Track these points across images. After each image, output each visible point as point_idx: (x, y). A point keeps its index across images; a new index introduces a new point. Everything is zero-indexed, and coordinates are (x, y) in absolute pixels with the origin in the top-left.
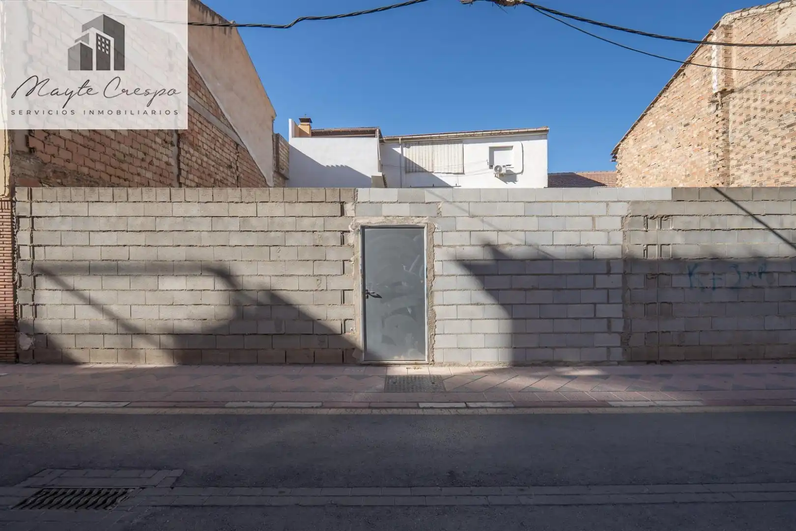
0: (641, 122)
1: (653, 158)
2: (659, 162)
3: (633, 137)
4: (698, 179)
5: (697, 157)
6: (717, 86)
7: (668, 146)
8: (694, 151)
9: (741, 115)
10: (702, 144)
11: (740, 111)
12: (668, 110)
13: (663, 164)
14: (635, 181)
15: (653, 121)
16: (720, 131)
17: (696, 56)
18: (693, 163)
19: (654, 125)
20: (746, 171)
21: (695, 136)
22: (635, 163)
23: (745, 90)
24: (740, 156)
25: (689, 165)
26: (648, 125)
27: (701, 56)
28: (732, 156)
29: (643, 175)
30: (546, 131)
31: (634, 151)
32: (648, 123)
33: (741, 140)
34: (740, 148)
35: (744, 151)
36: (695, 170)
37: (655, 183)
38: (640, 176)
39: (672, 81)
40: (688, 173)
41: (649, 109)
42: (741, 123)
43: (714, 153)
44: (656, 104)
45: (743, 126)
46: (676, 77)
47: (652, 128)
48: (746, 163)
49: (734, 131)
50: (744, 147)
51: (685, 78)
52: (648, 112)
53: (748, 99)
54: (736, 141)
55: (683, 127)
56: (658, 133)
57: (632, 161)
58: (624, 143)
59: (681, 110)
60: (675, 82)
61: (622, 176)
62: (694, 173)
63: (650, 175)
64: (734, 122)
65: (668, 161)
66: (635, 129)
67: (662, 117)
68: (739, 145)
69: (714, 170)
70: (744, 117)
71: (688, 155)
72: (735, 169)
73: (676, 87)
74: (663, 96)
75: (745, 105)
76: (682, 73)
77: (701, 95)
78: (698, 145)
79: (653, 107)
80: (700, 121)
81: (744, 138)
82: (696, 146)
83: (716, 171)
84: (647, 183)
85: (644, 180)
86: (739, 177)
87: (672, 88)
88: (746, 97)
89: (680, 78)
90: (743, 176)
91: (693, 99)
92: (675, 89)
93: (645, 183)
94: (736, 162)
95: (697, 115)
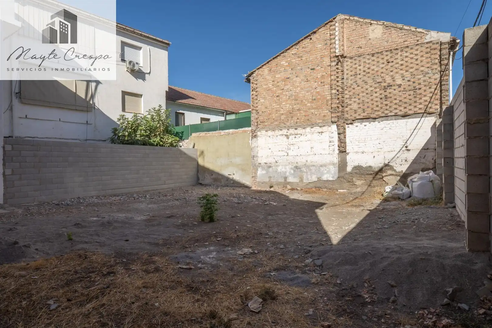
0: (276, 60)
1: (285, 85)
2: (291, 88)
3: (268, 68)
4: (321, 102)
5: (321, 90)
6: (339, 51)
7: (298, 79)
8: (319, 85)
9: (351, 71)
10: (324, 82)
11: (352, 69)
12: (299, 57)
13: (294, 89)
14: (270, 98)
15: (286, 61)
16: (340, 77)
17: (320, 30)
18: (318, 92)
19: (287, 64)
20: (355, 102)
21: (319, 77)
22: (270, 86)
23: (354, 58)
24: (351, 93)
25: (314, 93)
26: (282, 63)
27: (323, 32)
28: (346, 92)
29: (277, 94)
30: (168, 44)
31: (269, 77)
32: (283, 61)
33: (352, 84)
34: (351, 89)
35: (353, 91)
36: (319, 97)
37: (287, 101)
38: (274, 95)
39: (302, 40)
40: (314, 98)
41: (283, 53)
42: (352, 76)
43: (335, 89)
44: (289, 51)
45: (353, 77)
46: (305, 38)
47: (285, 65)
48: (355, 98)
49: (347, 79)
50: (354, 89)
51: (311, 41)
52: (282, 55)
53: (356, 64)
54: (349, 85)
55: (310, 70)
56: (290, 69)
57: (267, 84)
58: (259, 70)
59: (308, 59)
60: (304, 41)
61: (258, 93)
62: (320, 99)
63: (284, 95)
64: (347, 74)
65: (299, 89)
66: (270, 63)
67: (294, 60)
68: (350, 87)
69: (335, 98)
70: (353, 73)
71: (314, 87)
72: (348, 100)
73: (305, 44)
74: (294, 47)
75: (354, 66)
76: (309, 37)
77: (323, 54)
78: (321, 83)
79: (286, 52)
80: (323, 69)
81: (353, 84)
82: (320, 83)
83: (336, 99)
84: (280, 100)
85: (278, 98)
86: (351, 105)
87: (301, 44)
88: (354, 62)
89: (308, 40)
90: (352, 104)
91: (317, 55)
92: (304, 46)
93: (279, 100)
94: (349, 96)
95: (320, 65)
